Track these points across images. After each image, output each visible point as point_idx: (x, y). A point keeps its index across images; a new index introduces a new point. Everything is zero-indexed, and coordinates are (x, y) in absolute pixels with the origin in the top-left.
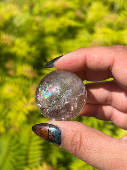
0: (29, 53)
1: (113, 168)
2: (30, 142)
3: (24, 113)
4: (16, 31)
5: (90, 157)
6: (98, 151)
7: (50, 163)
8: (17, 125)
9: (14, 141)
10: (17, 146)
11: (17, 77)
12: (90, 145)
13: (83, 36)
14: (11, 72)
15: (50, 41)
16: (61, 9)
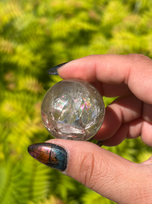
0: (33, 63)
1: (133, 199)
2: (35, 170)
3: (27, 136)
4: (17, 36)
5: (105, 185)
6: (114, 178)
7: (58, 196)
8: (19, 150)
9: (15, 170)
10: (18, 176)
11: (19, 92)
12: (105, 171)
13: (99, 41)
14: (12, 86)
15: (58, 47)
16: (72, 9)
